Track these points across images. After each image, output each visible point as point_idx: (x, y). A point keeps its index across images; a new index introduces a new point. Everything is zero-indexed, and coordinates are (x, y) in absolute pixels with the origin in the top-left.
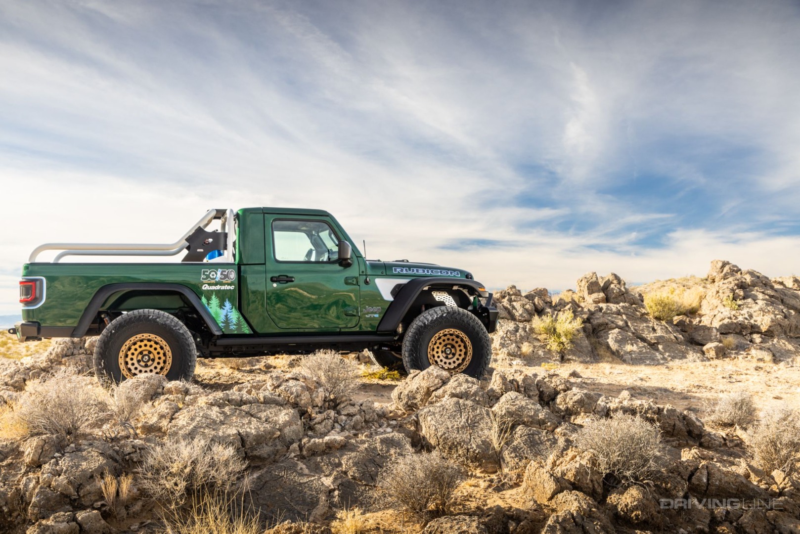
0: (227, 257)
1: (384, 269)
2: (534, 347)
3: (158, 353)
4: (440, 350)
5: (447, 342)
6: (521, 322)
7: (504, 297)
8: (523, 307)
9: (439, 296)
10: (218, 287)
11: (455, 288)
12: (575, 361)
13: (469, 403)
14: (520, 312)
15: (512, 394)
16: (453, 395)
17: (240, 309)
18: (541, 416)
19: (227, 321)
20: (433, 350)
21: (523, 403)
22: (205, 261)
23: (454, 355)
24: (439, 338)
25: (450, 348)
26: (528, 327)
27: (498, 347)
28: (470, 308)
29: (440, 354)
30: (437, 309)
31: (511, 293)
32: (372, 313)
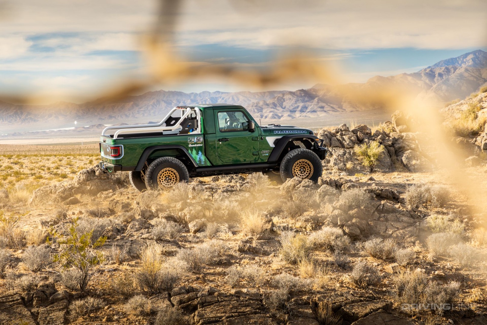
0: (198, 131)
1: (269, 132)
2: (355, 164)
3: (173, 176)
4: (298, 170)
5: (301, 165)
6: (348, 149)
7: (338, 132)
8: (350, 139)
9: (296, 143)
10: (195, 145)
11: (304, 139)
12: (379, 171)
13: (309, 189)
14: (348, 142)
15: (325, 185)
16: (303, 187)
17: (205, 155)
18: (334, 192)
19: (200, 161)
20: (295, 169)
21: (328, 188)
22: (189, 134)
23: (305, 171)
24: (298, 164)
25: (303, 169)
26: (352, 152)
27: (332, 165)
28: (312, 148)
29: (298, 171)
30: (296, 150)
31: (343, 129)
32: (265, 153)
